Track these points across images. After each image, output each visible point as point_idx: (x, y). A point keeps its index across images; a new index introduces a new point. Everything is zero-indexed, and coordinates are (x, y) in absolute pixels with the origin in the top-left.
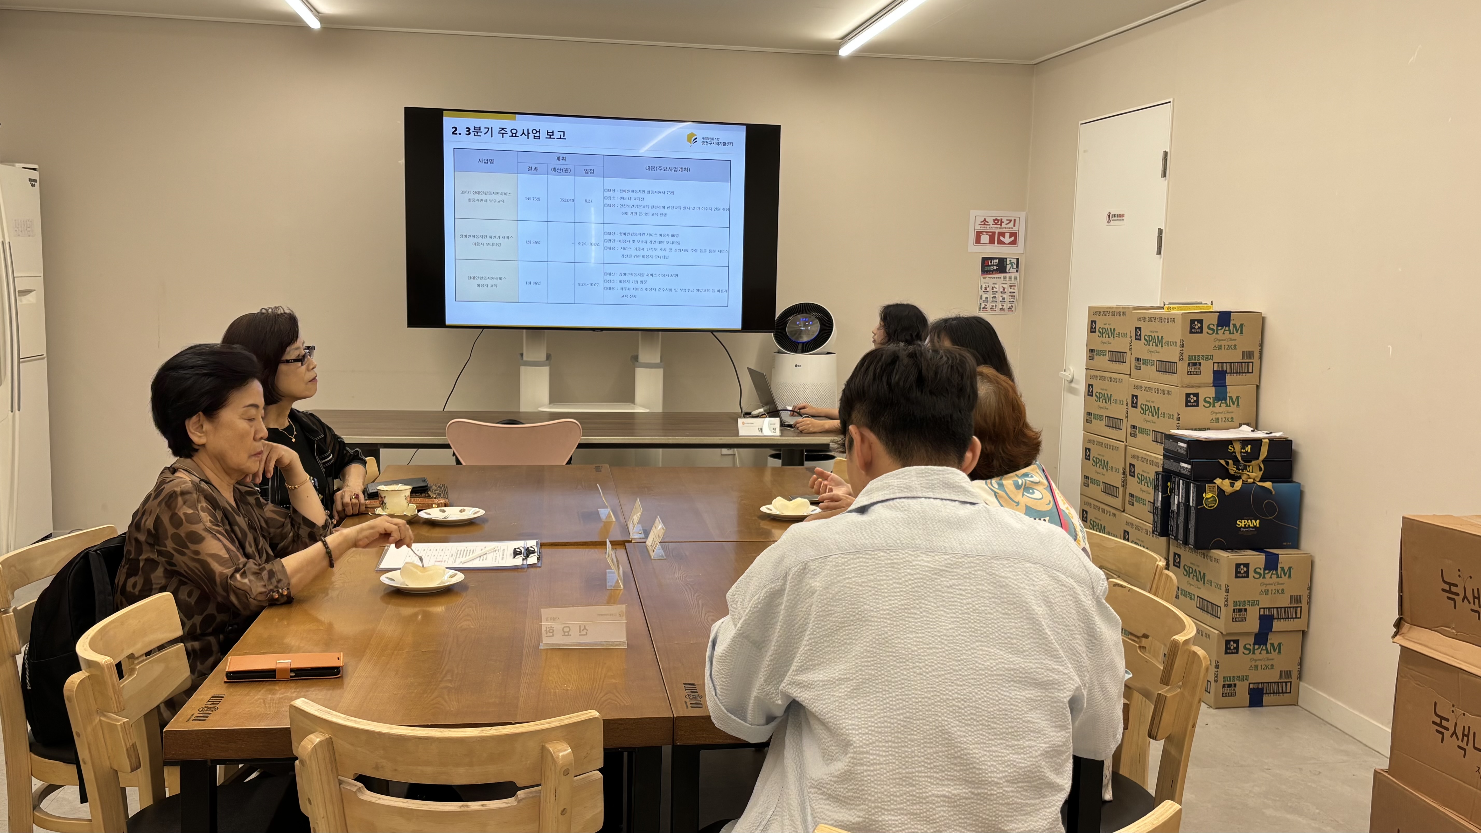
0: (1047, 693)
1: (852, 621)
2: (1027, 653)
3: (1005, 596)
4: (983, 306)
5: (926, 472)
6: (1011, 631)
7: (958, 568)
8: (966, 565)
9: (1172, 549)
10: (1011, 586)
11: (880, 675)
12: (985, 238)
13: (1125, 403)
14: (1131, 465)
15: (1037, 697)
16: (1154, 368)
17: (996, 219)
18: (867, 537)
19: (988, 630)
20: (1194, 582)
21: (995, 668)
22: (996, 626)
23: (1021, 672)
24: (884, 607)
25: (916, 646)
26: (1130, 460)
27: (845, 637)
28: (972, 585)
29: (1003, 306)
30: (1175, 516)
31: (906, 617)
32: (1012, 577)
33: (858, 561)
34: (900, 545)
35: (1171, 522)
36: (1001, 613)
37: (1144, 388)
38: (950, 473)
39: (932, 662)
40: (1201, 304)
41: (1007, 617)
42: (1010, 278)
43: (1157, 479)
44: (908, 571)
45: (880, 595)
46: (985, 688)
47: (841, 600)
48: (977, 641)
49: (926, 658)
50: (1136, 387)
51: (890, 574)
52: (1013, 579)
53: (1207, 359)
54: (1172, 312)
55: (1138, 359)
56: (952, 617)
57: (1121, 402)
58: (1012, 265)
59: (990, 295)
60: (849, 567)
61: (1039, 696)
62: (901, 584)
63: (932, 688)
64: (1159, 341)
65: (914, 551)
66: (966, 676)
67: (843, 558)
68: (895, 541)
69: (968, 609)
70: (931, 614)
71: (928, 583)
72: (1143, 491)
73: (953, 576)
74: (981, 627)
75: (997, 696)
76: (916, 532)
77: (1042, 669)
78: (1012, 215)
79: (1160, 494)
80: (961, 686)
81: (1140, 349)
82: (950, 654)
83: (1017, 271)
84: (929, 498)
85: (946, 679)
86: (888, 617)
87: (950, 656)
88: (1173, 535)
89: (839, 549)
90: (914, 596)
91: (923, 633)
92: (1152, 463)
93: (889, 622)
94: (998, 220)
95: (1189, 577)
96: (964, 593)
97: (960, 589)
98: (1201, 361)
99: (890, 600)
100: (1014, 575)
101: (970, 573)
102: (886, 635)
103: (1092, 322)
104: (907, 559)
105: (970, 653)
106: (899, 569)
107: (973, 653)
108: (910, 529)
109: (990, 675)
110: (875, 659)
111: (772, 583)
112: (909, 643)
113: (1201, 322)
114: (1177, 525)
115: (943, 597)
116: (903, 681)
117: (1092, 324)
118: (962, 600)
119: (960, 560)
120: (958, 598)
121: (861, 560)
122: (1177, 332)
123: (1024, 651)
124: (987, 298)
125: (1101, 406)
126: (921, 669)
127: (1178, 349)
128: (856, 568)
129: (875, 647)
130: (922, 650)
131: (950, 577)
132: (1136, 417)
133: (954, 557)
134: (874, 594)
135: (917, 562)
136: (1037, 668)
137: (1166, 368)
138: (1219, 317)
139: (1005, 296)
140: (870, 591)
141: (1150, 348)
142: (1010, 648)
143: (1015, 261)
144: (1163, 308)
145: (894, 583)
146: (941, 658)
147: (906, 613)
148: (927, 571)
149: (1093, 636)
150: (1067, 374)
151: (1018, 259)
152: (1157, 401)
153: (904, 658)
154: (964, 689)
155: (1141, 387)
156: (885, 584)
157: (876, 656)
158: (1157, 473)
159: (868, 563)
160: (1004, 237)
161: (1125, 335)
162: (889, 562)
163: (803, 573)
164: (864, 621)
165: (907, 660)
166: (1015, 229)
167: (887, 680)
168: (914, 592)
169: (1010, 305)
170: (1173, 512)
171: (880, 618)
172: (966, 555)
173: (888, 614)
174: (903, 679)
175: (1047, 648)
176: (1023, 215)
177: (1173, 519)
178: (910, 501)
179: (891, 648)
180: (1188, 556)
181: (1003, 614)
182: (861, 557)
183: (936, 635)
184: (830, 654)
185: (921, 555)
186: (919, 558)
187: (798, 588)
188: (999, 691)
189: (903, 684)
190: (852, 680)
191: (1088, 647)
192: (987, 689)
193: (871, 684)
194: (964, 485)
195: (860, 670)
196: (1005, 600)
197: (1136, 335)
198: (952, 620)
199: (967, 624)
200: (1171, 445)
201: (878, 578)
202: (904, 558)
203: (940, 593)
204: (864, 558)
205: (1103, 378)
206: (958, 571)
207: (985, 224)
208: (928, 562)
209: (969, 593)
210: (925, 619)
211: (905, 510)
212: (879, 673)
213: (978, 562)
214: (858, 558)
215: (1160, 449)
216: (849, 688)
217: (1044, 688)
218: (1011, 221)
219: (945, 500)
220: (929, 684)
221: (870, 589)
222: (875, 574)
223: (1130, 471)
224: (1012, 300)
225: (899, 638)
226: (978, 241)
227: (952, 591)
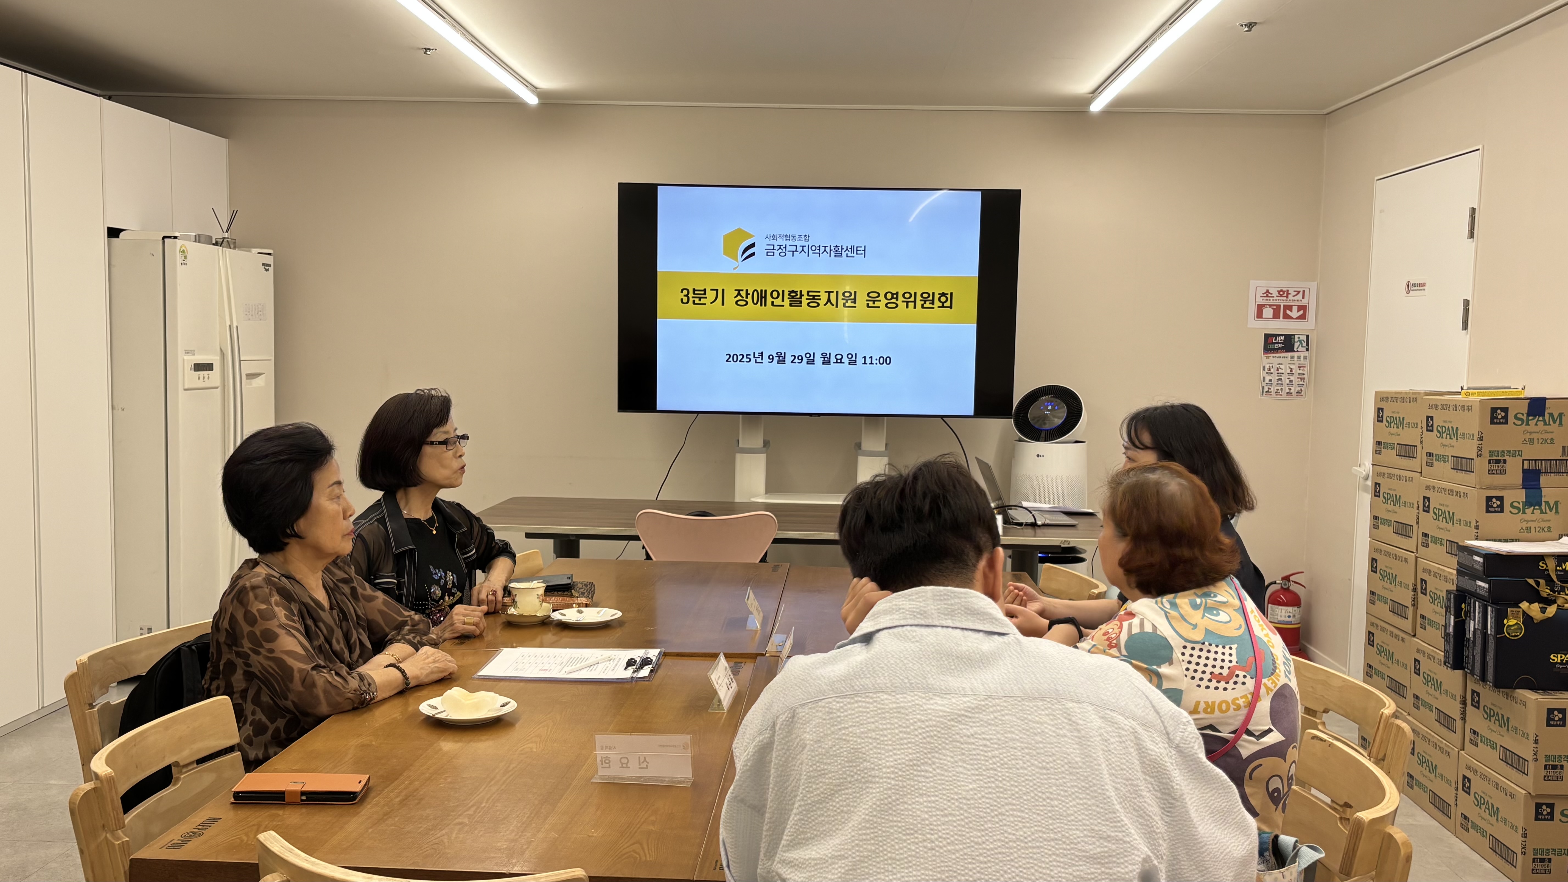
0: (1103, 869)
1: (850, 782)
2: (1073, 818)
3: (1041, 745)
4: (1266, 389)
5: (945, 594)
6: (1051, 790)
7: (981, 713)
8: (991, 709)
9: (1471, 686)
10: (1047, 733)
11: (881, 851)
12: (1268, 312)
13: (1415, 506)
14: (1422, 580)
15: (1089, 874)
16: (1448, 465)
17: (1282, 291)
18: (869, 676)
19: (1021, 790)
20: (1496, 727)
21: (1029, 839)
22: (1031, 784)
23: (1064, 842)
24: (888, 764)
25: (926, 812)
26: (1421, 575)
27: (841, 803)
28: (998, 733)
29: (1290, 389)
30: (1471, 645)
31: (915, 776)
32: (1049, 722)
33: (856, 705)
34: (908, 685)
35: (1466, 653)
36: (1037, 767)
37: (1436, 489)
38: (974, 597)
39: (948, 834)
40: (1510, 388)
41: (1045, 771)
42: (1299, 358)
43: (1449, 599)
44: (918, 716)
45: (884, 749)
46: (1017, 865)
47: (836, 756)
48: (1006, 804)
49: (940, 828)
50: (1427, 488)
51: (896, 720)
52: (1049, 724)
53: (1514, 456)
54: (1471, 398)
55: (1430, 454)
56: (973, 775)
57: (1411, 505)
58: (1301, 343)
59: (1274, 378)
60: (846, 713)
61: (1093, 873)
62: (909, 733)
63: (947, 866)
64: (1454, 433)
65: (925, 693)
66: (992, 849)
67: (838, 702)
68: (902, 680)
69: (995, 763)
70: (946, 771)
71: (943, 732)
72: (1436, 612)
73: (974, 722)
74: (1012, 785)
75: (1033, 874)
76: (928, 669)
77: (1093, 837)
78: (1299, 285)
79: (1452, 618)
80: (985, 863)
81: (1433, 442)
82: (970, 822)
83: (1307, 350)
84: (947, 627)
85: (965, 854)
86: (893, 776)
87: (971, 825)
88: (1468, 669)
89: (833, 690)
90: (926, 748)
91: (937, 796)
92: (1446, 579)
93: (893, 782)
94: (1284, 292)
95: (1490, 720)
96: (988, 743)
97: (984, 739)
98: (1506, 458)
99: (895, 754)
100: (1052, 720)
101: (996, 718)
102: (890, 800)
103: (1379, 409)
104: (917, 702)
105: (997, 820)
106: (907, 715)
107: (1001, 821)
108: (922, 664)
109: (1022, 848)
110: (876, 830)
111: (760, 734)
112: (918, 810)
113: (1505, 410)
114: (1474, 656)
115: (963, 749)
116: (910, 859)
117: (1378, 411)
118: (986, 752)
119: (983, 703)
120: (982, 751)
121: (860, 704)
122: (1473, 423)
123: (1069, 815)
124: (1270, 380)
125: (1390, 509)
126: (933, 842)
127: (1476, 442)
128: (854, 714)
129: (875, 816)
130: (935, 818)
131: (971, 724)
132: (1428, 523)
133: (976, 699)
134: (875, 747)
135: (929, 706)
136: (1086, 836)
137: (1462, 465)
138: (1529, 404)
139: (1292, 378)
140: (871, 744)
141: (1444, 441)
142: (1050, 811)
143: (1304, 338)
144: (1459, 393)
145: (901, 732)
146: (959, 828)
147: (915, 770)
148: (941, 717)
149: (1169, 794)
150: (1361, 470)
151: (1308, 336)
152: (1452, 504)
153: (912, 829)
154: (990, 867)
155: (1434, 488)
156: (889, 734)
157: (876, 827)
158: (1449, 592)
159: (868, 708)
160: (1291, 311)
161: (1415, 425)
162: (894, 705)
163: (792, 722)
164: (864, 783)
165: (916, 832)
166: (1304, 302)
167: (890, 858)
168: (925, 743)
169: (1299, 389)
170: (1468, 640)
171: (882, 778)
172: (990, 697)
173: (893, 772)
174: (910, 856)
175: (1098, 809)
176: (1313, 286)
177: (1468, 648)
178: (924, 631)
179: (895, 816)
180: (1489, 695)
181: (1041, 768)
182: (860, 701)
183: (953, 799)
184: (824, 825)
185: (935, 698)
186: (932, 702)
187: (788, 742)
188: (1036, 868)
189: (910, 862)
190: (847, 858)
191: (1163, 808)
192: (1020, 866)
193: (870, 862)
194: (991, 611)
195: (857, 845)
196: (1042, 751)
197: (1428, 425)
198: (974, 778)
199: (993, 782)
200: (1465, 558)
201: (881, 726)
202: (913, 701)
203: (958, 744)
204: (864, 702)
205: (1390, 476)
206: (981, 716)
207: (1267, 296)
208: (943, 705)
209: (996, 744)
210: (939, 778)
211: (917, 641)
212: (881, 849)
213: (1005, 704)
214: (857, 702)
215: (1454, 561)
216: (844, 868)
217: (1099, 863)
218: (1299, 292)
219: (966, 629)
220: (942, 862)
221: (870, 741)
222: (877, 721)
223: (1422, 588)
224: (1301, 383)
225: (906, 803)
226: (1259, 315)
227: (973, 741)
